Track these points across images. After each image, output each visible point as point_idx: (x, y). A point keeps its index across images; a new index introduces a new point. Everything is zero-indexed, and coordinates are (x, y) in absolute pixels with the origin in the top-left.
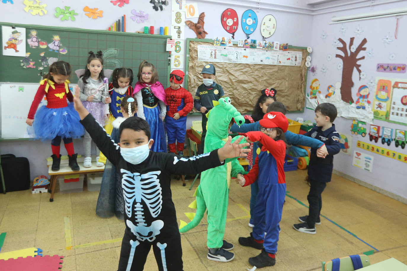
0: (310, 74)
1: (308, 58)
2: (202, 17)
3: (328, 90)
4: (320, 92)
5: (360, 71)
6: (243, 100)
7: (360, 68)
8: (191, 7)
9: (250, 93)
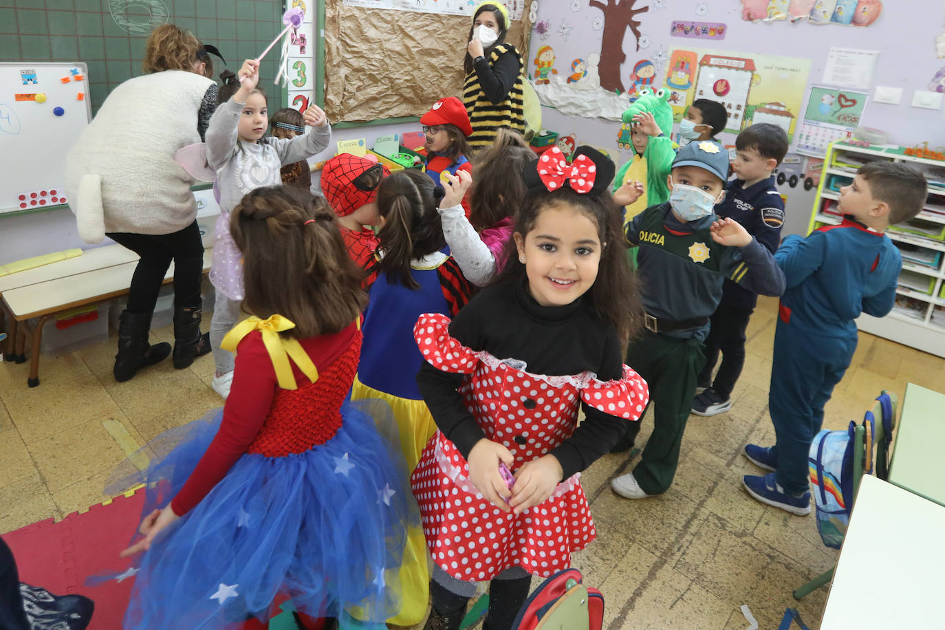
0: (536, 36)
1: (534, 5)
3: (573, 69)
4: (555, 72)
5: (638, 34)
6: (430, 90)
7: (638, 28)
9: (442, 77)
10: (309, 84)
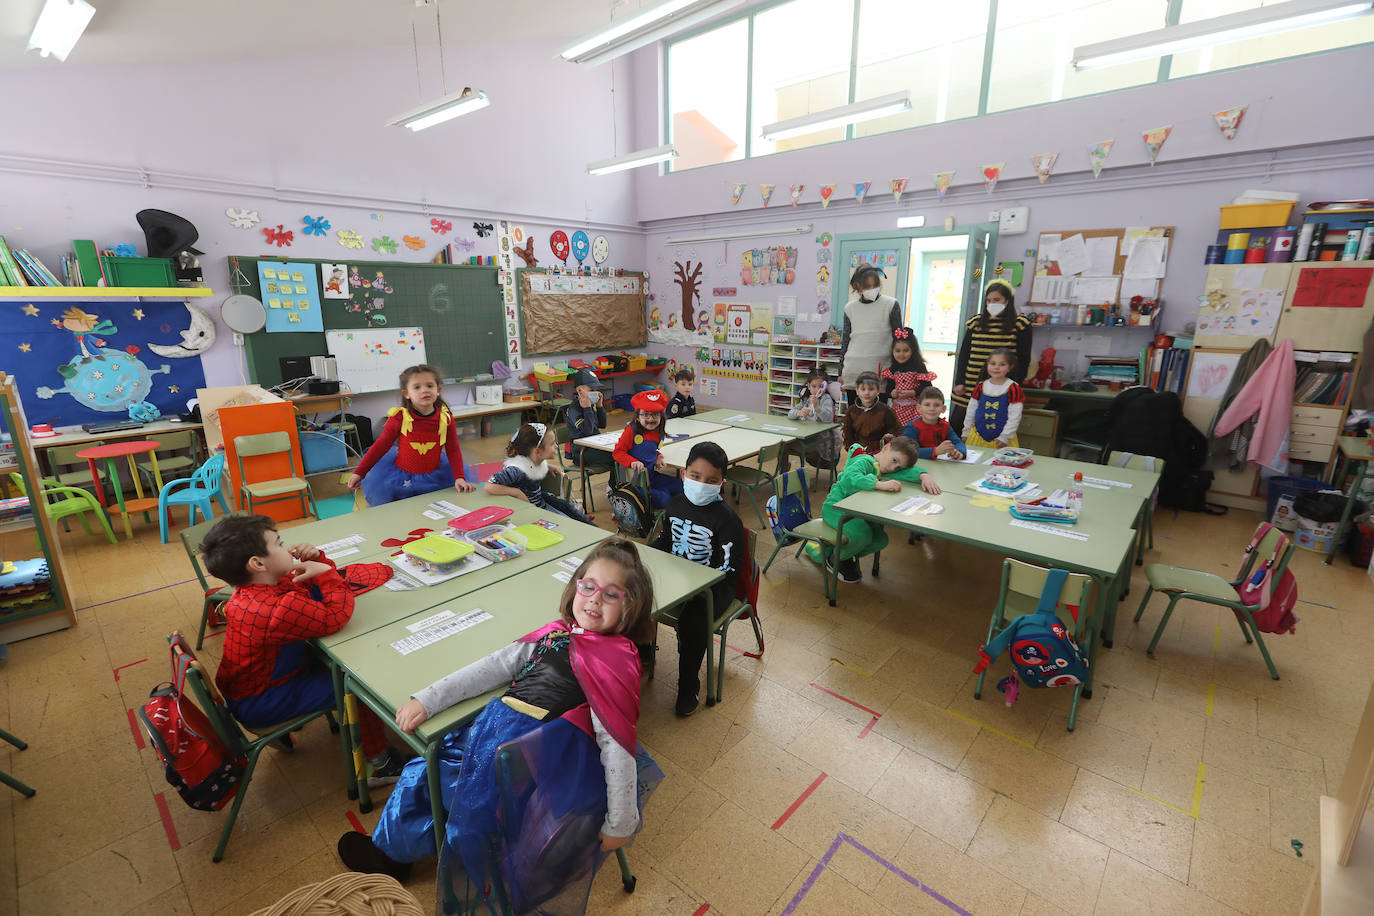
0: (650, 303)
1: (646, 284)
2: (530, 241)
3: (670, 320)
4: (661, 322)
5: (698, 297)
6: (584, 336)
7: (698, 294)
8: (517, 230)
10: (517, 334)
